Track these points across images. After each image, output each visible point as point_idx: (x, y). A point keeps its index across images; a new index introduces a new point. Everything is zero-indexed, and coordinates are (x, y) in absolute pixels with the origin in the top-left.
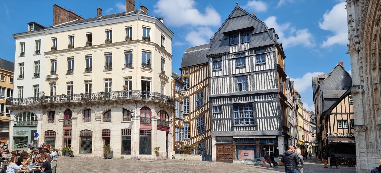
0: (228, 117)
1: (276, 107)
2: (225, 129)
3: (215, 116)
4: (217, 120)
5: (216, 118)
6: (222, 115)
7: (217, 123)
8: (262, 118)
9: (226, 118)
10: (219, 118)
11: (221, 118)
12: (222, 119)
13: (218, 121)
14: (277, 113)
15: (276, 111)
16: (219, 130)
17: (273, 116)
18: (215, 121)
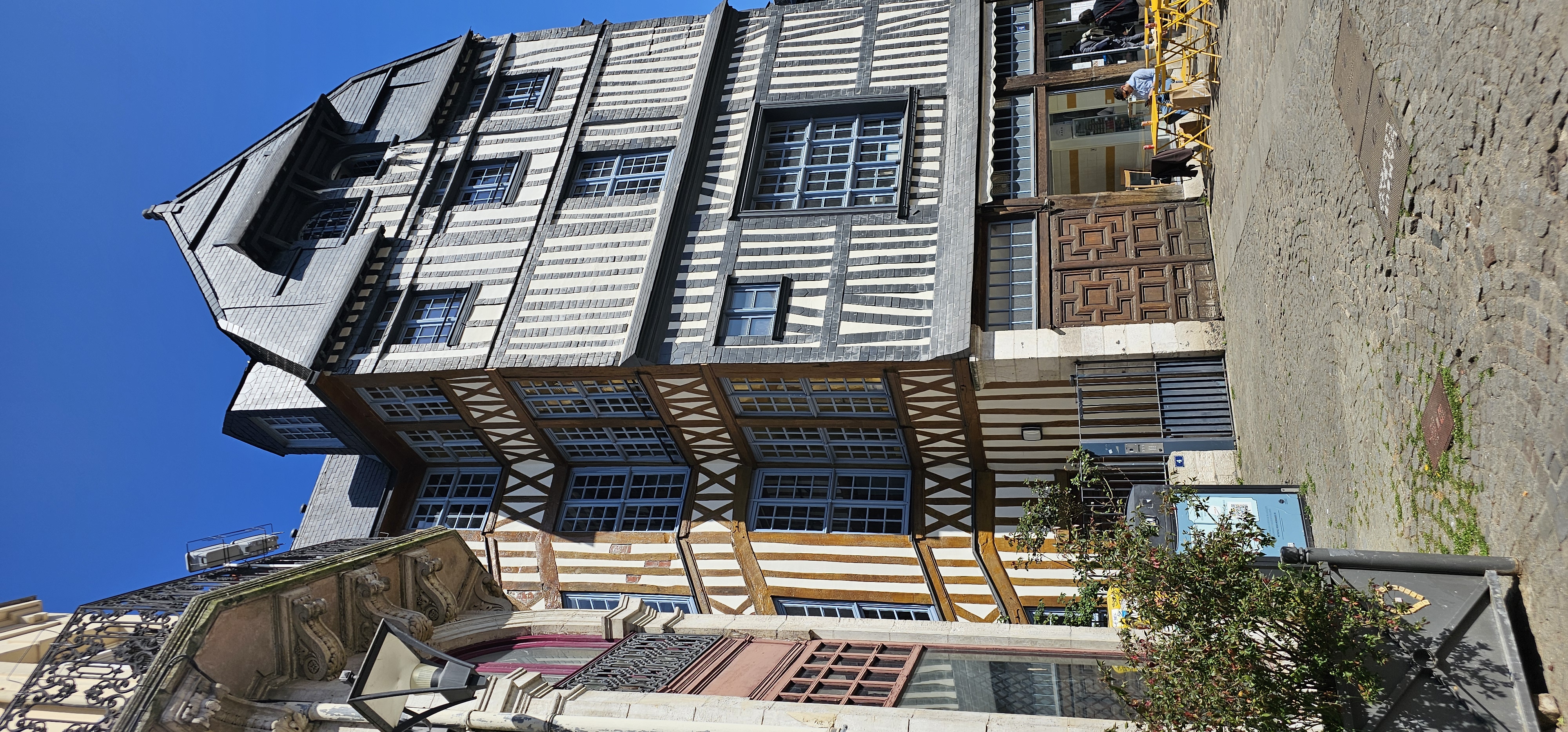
0: (830, 242)
1: (811, 17)
2: (921, 259)
3: (800, 328)
4: (834, 316)
5: (818, 322)
6: (804, 277)
7: (859, 318)
8: (865, 71)
9: (828, 256)
10: (819, 303)
11: (824, 284)
12: (839, 279)
13: (847, 308)
14: (849, 12)
15: (836, 14)
16: (920, 303)
17: (862, 27)
18: (847, 328)
